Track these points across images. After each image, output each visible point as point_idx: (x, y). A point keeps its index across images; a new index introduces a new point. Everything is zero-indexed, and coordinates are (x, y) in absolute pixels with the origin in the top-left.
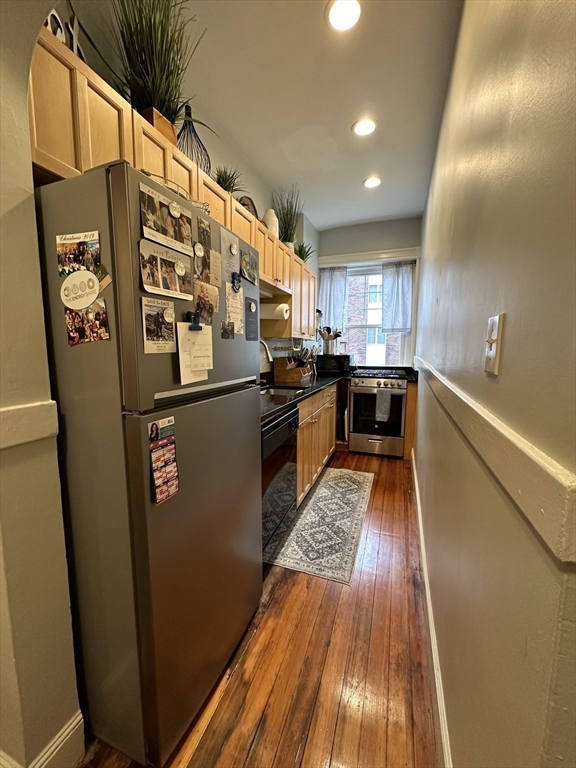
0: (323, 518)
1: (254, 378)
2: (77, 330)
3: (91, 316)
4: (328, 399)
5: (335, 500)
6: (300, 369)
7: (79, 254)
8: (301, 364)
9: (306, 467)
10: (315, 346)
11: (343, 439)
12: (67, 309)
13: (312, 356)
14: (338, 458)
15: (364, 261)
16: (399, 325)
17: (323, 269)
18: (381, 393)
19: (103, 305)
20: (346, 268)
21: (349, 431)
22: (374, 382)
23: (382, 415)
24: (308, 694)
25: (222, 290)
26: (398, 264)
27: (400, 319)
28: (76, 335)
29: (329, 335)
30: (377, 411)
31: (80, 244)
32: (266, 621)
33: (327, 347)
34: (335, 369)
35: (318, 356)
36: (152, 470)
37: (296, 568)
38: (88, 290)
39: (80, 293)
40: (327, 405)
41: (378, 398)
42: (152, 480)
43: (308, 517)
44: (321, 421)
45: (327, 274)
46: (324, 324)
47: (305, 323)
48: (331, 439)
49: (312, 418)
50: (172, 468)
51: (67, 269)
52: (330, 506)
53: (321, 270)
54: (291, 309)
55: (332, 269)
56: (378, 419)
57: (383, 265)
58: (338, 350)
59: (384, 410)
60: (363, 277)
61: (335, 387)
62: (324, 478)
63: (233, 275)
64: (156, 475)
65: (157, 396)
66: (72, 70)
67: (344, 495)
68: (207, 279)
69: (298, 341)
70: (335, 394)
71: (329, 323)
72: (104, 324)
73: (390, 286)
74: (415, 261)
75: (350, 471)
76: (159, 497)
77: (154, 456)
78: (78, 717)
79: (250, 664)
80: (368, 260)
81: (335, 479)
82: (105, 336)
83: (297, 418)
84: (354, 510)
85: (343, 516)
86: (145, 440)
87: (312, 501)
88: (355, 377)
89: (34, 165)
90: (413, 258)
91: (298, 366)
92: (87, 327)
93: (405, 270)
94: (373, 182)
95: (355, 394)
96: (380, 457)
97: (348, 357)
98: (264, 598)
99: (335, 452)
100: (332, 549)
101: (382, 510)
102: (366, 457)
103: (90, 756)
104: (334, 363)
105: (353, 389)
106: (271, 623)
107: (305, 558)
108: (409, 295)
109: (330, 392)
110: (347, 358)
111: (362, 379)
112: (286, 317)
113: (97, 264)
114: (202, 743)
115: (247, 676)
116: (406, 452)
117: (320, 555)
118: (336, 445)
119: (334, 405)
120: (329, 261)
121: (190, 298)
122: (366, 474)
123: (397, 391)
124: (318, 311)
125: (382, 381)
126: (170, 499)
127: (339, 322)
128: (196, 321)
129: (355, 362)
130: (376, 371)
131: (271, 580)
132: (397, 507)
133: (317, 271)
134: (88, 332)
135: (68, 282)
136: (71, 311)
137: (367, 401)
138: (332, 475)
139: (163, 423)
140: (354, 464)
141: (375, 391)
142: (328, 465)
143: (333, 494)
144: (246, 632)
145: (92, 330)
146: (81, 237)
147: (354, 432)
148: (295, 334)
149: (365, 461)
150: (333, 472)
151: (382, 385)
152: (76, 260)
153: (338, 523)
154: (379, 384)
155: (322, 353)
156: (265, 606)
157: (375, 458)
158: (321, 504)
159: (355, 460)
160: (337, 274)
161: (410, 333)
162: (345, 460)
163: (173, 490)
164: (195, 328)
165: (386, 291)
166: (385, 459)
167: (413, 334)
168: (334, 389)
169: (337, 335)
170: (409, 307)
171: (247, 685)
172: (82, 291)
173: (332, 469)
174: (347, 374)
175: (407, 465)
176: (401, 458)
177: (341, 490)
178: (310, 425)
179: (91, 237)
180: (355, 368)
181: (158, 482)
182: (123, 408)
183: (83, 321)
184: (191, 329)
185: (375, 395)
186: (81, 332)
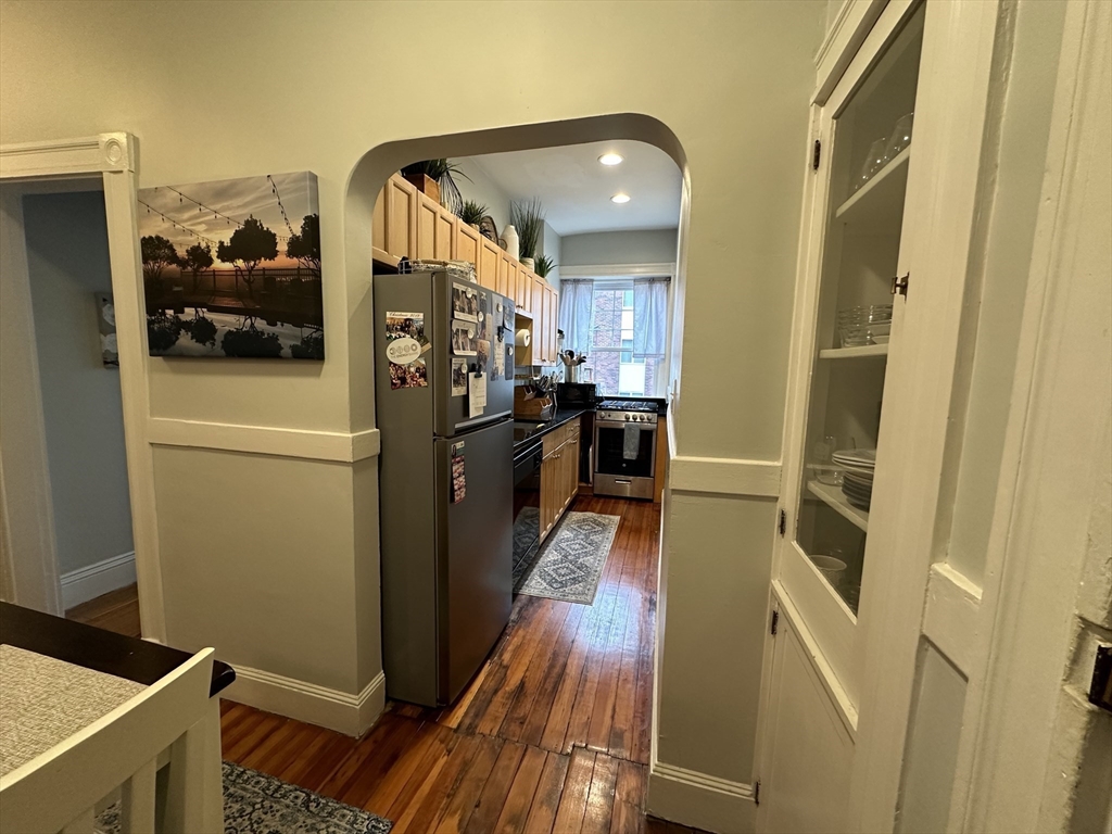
0: (566, 557)
1: (510, 412)
2: (399, 378)
3: (412, 370)
4: (571, 434)
5: (578, 541)
6: (540, 400)
7: (405, 327)
8: (540, 394)
9: (548, 511)
10: (555, 371)
11: (587, 481)
12: (391, 363)
13: (552, 385)
14: (581, 502)
15: (612, 274)
16: (652, 350)
17: (566, 280)
18: (630, 428)
19: (424, 363)
20: (592, 280)
21: (594, 472)
22: (621, 416)
23: (630, 452)
24: (557, 670)
25: (492, 342)
26: (652, 280)
27: (654, 343)
28: (399, 382)
29: (572, 359)
30: (625, 448)
31: (406, 320)
32: (517, 631)
33: (569, 373)
34: (578, 399)
35: (560, 384)
36: (452, 479)
37: (542, 595)
38: (411, 351)
39: (404, 353)
40: (570, 441)
41: (626, 432)
42: (452, 485)
43: (550, 556)
44: (564, 458)
45: (569, 287)
46: (566, 345)
47: (545, 348)
48: (573, 481)
49: (554, 454)
50: (462, 479)
51: (394, 335)
52: (573, 546)
53: (563, 282)
54: (531, 336)
55: (576, 281)
56: (626, 457)
57: (635, 280)
58: (582, 378)
59: (632, 447)
60: (613, 292)
61: (578, 420)
62: (566, 522)
63: (499, 328)
64: (455, 482)
65: (457, 426)
66: (409, 196)
67: (587, 536)
68: (484, 337)
69: (538, 369)
70: (578, 429)
71: (572, 346)
72: (424, 375)
73: (643, 304)
74: (670, 278)
75: (594, 514)
76: (457, 498)
77: (454, 468)
78: (382, 675)
79: (507, 657)
80: (617, 274)
81: (578, 522)
82: (424, 384)
83: (541, 451)
84: (597, 549)
85: (586, 554)
86: (449, 457)
87: (553, 543)
88: (601, 409)
89: (374, 260)
90: (667, 274)
91: (536, 396)
92: (408, 377)
93: (659, 287)
94: (621, 198)
95: (601, 429)
96: (630, 500)
97: (594, 386)
98: (513, 616)
99: (577, 495)
100: (575, 581)
101: (626, 549)
102: (613, 501)
103: (389, 709)
104: (577, 393)
105: (598, 423)
106: (521, 632)
107: (548, 587)
108: (663, 316)
109: (572, 427)
110: (592, 387)
111: (608, 412)
112: (527, 344)
113: (420, 335)
114: (476, 698)
115: (505, 663)
116: (657, 494)
117: (563, 585)
118: (579, 487)
119: (577, 441)
120: (572, 272)
121: (475, 354)
122: (612, 517)
123: (647, 426)
124: (560, 332)
125: (631, 414)
126: (462, 500)
127: (584, 344)
128: (479, 371)
129: (602, 392)
130: (625, 403)
131: (518, 605)
132: (642, 546)
133: (557, 284)
134: (409, 380)
135: (393, 344)
136: (395, 365)
137: (614, 436)
138: (574, 518)
139: (459, 445)
140: (598, 508)
141: (623, 425)
142: (570, 508)
143: (576, 535)
144: (499, 639)
145: (412, 379)
146: (409, 315)
147: (600, 472)
148: (536, 362)
149: (611, 505)
150: (575, 516)
151: (631, 419)
152: (402, 329)
153: (581, 560)
154: (627, 418)
155: (563, 381)
156: (513, 621)
157: (622, 501)
158: (563, 545)
159: (600, 504)
160: (582, 287)
161: (664, 359)
162: (589, 503)
163: (463, 495)
164: (478, 376)
165: (638, 309)
166: (634, 503)
167: (667, 360)
168: (577, 423)
169: (581, 360)
170: (663, 330)
171: (507, 667)
172: (406, 352)
173: (574, 513)
174: (592, 405)
175: (657, 508)
176: (651, 501)
177: (584, 532)
178: (552, 459)
179: (418, 317)
180: (602, 399)
181: (456, 487)
182: (434, 435)
183: (405, 372)
184: (476, 377)
185: (623, 430)
186: (403, 380)
